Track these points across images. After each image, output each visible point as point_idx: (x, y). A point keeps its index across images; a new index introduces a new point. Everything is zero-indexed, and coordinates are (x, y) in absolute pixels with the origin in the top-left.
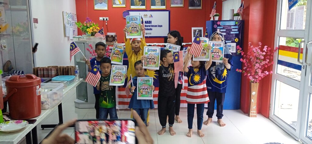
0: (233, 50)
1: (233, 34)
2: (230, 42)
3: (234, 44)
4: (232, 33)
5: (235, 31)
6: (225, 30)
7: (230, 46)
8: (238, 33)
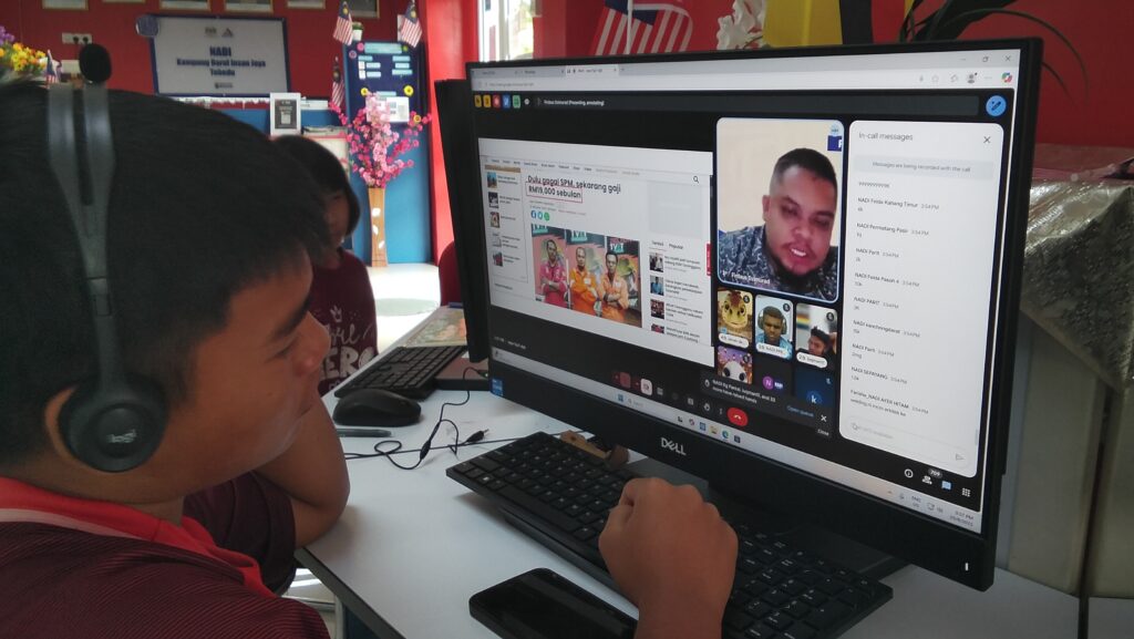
0: (402, 116)
1: (397, 77)
2: (394, 93)
3: (404, 102)
4: (394, 72)
5: (402, 68)
6: (378, 65)
7: (394, 105)
8: (410, 72)
